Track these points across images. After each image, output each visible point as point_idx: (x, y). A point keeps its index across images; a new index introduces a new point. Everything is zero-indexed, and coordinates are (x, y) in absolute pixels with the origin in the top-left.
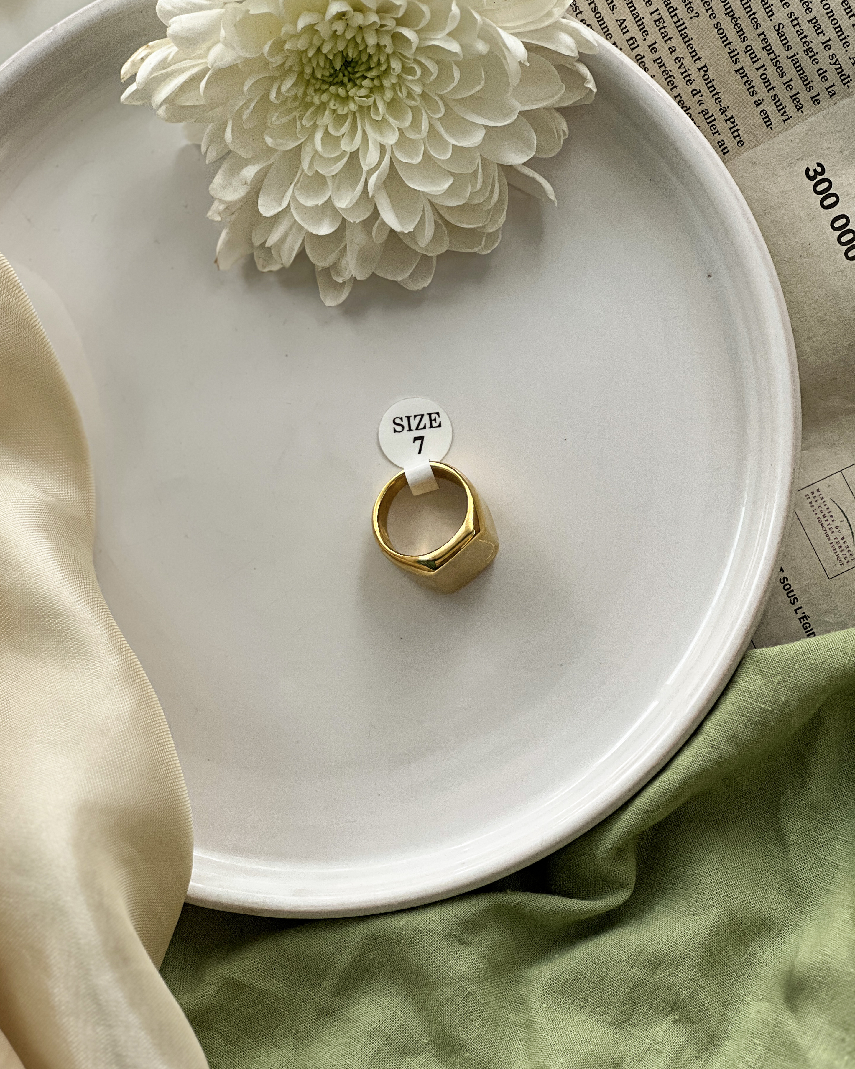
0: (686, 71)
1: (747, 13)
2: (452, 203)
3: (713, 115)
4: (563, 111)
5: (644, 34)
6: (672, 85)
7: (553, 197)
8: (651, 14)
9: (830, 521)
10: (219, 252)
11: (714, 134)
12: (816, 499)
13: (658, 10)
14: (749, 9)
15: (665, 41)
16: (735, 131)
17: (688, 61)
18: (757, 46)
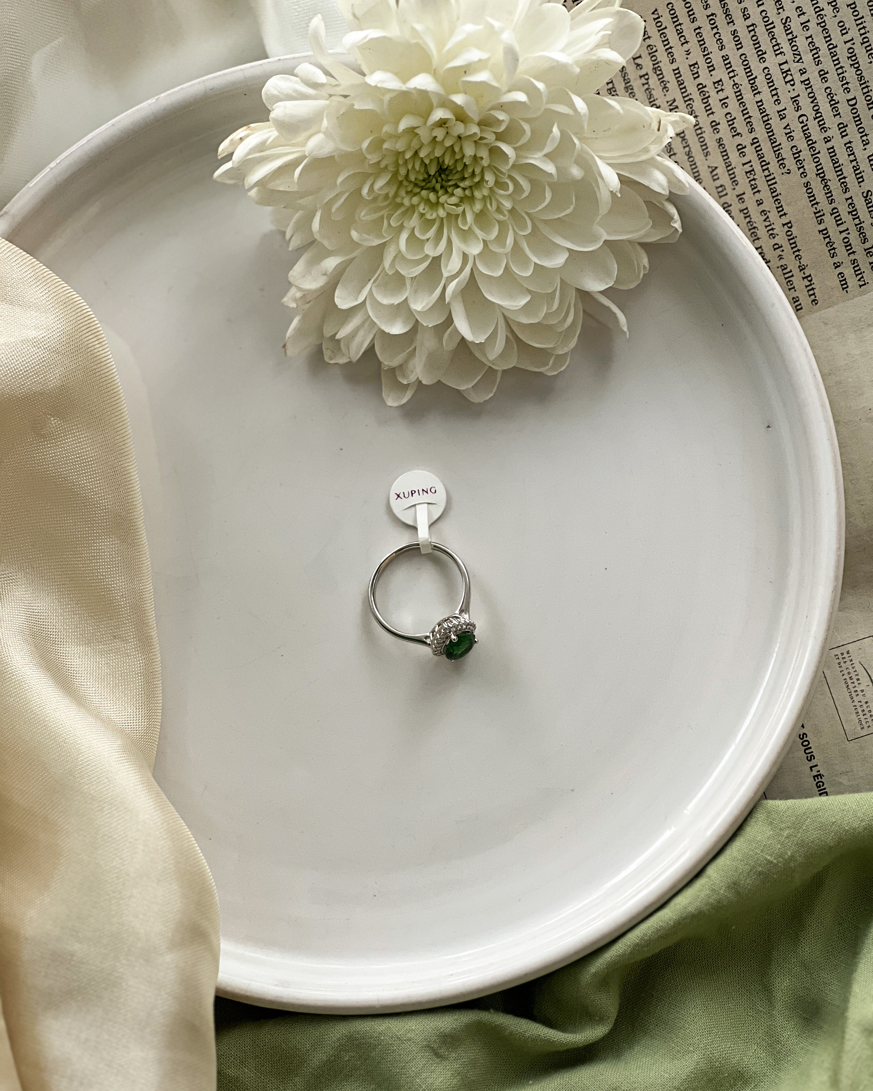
0: (770, 225)
1: (838, 176)
2: (525, 320)
3: (791, 271)
4: (644, 246)
5: (734, 184)
6: (756, 236)
7: (625, 329)
8: (744, 164)
9: (856, 684)
10: (289, 338)
11: (790, 289)
12: (845, 660)
13: (750, 162)
14: (840, 173)
15: (754, 193)
16: (810, 289)
17: (773, 215)
18: (843, 209)
